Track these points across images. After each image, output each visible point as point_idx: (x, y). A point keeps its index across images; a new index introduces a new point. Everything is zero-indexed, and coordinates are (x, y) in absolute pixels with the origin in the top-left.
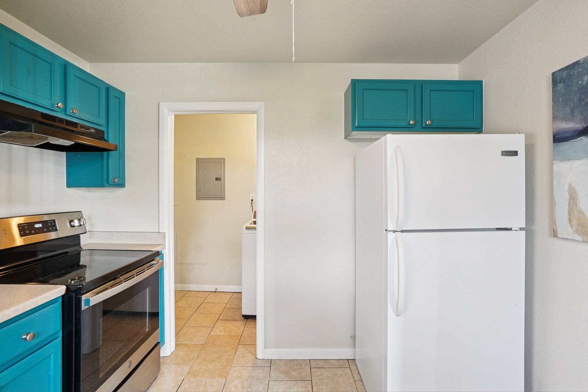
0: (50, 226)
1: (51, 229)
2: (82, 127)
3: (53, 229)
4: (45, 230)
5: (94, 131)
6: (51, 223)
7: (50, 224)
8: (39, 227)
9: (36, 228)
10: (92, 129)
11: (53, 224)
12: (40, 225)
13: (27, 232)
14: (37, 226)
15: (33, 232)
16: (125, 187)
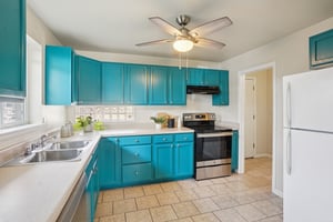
12: (201, 116)
13: (198, 118)
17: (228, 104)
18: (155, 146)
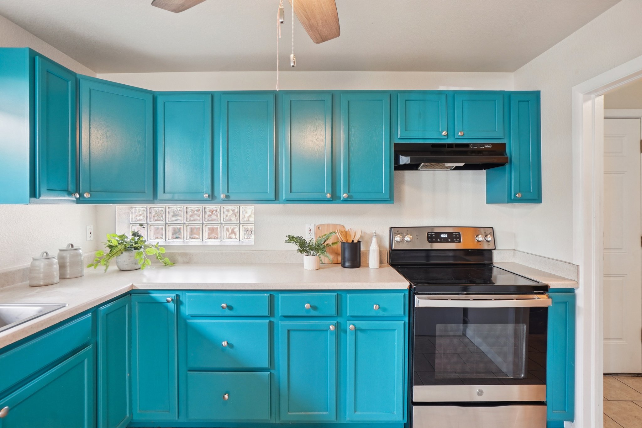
0: (455, 238)
1: (455, 240)
2: (475, 145)
3: (457, 240)
4: (450, 240)
5: (490, 146)
6: (456, 235)
7: (454, 236)
8: (445, 236)
9: (442, 237)
10: (487, 145)
11: (458, 236)
12: (446, 236)
13: (434, 239)
14: (443, 236)
15: (439, 240)
16: (541, 203)
17: (536, 198)
18: (282, 325)
